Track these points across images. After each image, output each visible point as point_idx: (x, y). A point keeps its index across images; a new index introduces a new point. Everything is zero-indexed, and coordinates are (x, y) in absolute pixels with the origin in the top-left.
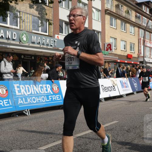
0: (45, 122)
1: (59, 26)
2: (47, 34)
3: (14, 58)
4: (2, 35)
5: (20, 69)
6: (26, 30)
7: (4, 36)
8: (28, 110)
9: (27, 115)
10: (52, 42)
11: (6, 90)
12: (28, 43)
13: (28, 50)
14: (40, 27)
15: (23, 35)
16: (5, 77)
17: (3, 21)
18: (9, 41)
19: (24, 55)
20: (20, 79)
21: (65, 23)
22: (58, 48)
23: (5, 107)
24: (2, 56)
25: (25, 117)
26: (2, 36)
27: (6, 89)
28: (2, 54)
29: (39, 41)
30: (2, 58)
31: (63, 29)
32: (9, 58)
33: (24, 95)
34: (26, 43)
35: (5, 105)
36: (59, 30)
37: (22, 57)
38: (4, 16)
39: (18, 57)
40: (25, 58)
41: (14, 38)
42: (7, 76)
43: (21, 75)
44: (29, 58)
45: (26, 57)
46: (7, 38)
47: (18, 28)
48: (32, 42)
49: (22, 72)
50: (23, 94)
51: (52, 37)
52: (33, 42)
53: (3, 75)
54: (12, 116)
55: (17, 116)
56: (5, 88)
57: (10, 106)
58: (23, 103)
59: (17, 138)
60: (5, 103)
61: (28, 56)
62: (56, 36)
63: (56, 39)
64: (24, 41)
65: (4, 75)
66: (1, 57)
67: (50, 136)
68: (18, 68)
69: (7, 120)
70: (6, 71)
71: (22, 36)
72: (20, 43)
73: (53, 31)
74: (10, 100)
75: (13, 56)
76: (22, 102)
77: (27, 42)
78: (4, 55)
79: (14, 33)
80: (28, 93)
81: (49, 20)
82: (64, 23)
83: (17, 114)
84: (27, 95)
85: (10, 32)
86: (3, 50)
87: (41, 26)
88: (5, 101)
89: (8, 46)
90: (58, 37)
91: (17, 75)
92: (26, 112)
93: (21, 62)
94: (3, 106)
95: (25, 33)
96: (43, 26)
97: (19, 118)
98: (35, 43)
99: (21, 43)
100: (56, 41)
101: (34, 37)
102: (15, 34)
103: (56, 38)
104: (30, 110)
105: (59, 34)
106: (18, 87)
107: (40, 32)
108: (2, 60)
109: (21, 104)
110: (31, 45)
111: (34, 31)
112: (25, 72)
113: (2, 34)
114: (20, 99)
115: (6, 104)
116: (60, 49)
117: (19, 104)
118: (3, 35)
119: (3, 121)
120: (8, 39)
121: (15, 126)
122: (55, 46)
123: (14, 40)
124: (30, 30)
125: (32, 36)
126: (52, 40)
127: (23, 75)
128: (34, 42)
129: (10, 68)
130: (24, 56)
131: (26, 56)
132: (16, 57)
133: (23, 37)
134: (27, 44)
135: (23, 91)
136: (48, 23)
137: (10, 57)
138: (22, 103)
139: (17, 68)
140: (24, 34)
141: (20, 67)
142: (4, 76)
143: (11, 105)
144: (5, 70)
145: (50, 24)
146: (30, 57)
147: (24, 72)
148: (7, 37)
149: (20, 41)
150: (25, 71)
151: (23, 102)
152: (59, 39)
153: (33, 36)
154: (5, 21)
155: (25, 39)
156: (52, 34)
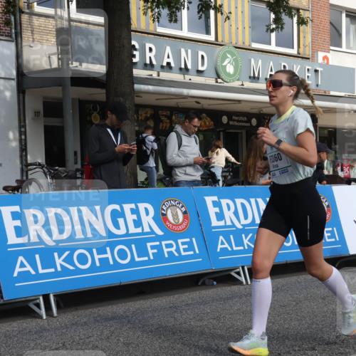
0: (294, 303)
1: (328, 25)
2: (294, 51)
3: (203, 123)
4: (168, 60)
5: (217, 153)
6: (234, 42)
7: (173, 65)
8: (243, 268)
9: (241, 283)
10: (307, 74)
11: (185, 213)
12: (238, 80)
13: (239, 101)
14: (272, 31)
15: (225, 58)
16: (180, 175)
17: (170, 21)
18: (188, 77)
19: (230, 114)
20: (221, 183)
21: (347, 16)
22: (325, 92)
23: (181, 258)
24: (170, 118)
25: (235, 288)
26: (168, 64)
27: (183, 209)
28: (168, 113)
29: (270, 73)
30: (168, 125)
31: (340, 35)
32: (190, 122)
33: (233, 225)
34: (233, 81)
35: (183, 253)
36: (328, 39)
37: (225, 119)
38: (173, 7)
39: (212, 120)
40: (231, 123)
41: (200, 68)
42: (186, 174)
43: (223, 172)
44: (243, 121)
45: (234, 120)
46: (181, 69)
47: (211, 38)
48: (250, 77)
49: (223, 163)
50: (230, 224)
51: (309, 59)
52: (254, 77)
53: (173, 172)
54: (200, 284)
55: (215, 283)
56: (182, 207)
57: (195, 256)
58: (230, 249)
59: (216, 345)
60: (181, 247)
61: (241, 118)
62: (321, 55)
63: (321, 65)
64: (229, 75)
65: (178, 171)
66: (168, 121)
67: (310, 346)
68: (213, 151)
69: (187, 294)
70: (181, 160)
71: (223, 61)
72: (217, 82)
73: (310, 40)
74: (194, 239)
75: (200, 119)
76: (226, 245)
77: (237, 76)
78: (174, 117)
79: (201, 53)
80: (244, 222)
81: (298, 10)
82: (344, 15)
83: (214, 279)
84: (241, 227)
85: (189, 51)
86: (172, 103)
87: (277, 28)
88: (183, 244)
89: (185, 91)
90: (325, 58)
91: (212, 170)
92: (238, 273)
93: (221, 133)
94: (177, 255)
95: (230, 52)
96: (282, 28)
97: (219, 289)
98: (258, 78)
99: (219, 80)
100: (320, 69)
101: (257, 63)
102: (203, 57)
103: (320, 60)
104: (248, 269)
105: (328, 51)
106: (216, 204)
107: (273, 47)
108: (171, 129)
109: (224, 251)
110: (248, 85)
111: (255, 45)
112: (233, 163)
113: (168, 57)
114: (221, 238)
115: (185, 250)
116: (332, 93)
117: (218, 250)
118: (171, 60)
119: (176, 296)
120: (185, 70)
121: (209, 311)
122: (317, 85)
123: (200, 72)
124: (244, 43)
125: (250, 60)
126: (307, 67)
127: (226, 170)
128: (256, 75)
129: (194, 152)
130: (230, 119)
131: (234, 118)
132: (209, 122)
133: (224, 64)
134: (237, 84)
135: (229, 214)
136: (295, 19)
137: (191, 120)
138: (226, 248)
139: (210, 153)
140: (229, 56)
141: (218, 149)
142: (177, 175)
143: (197, 252)
144: (178, 158)
145: (302, 22)
146: (245, 118)
147: (230, 162)
148: (183, 66)
149: (219, 76)
150: (233, 160)
151: (231, 247)
152: (330, 63)
153: (252, 60)
154: (176, 21)
155: (230, 69)
156: (308, 52)
